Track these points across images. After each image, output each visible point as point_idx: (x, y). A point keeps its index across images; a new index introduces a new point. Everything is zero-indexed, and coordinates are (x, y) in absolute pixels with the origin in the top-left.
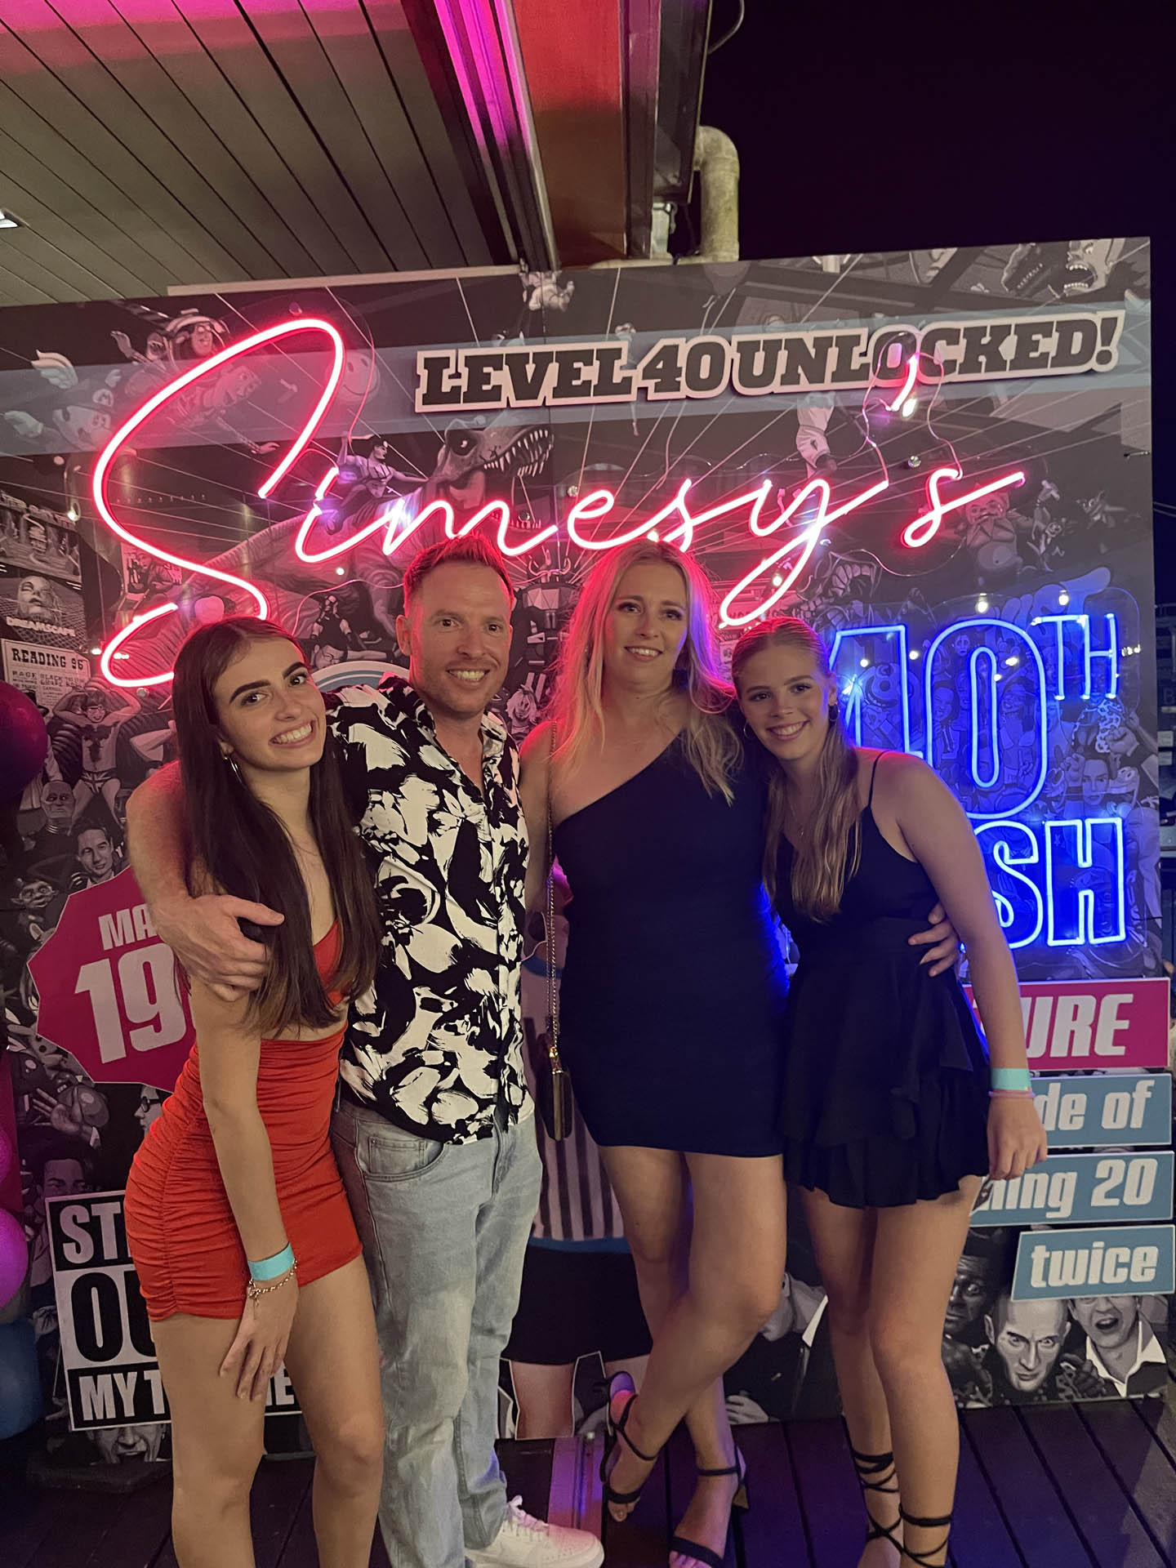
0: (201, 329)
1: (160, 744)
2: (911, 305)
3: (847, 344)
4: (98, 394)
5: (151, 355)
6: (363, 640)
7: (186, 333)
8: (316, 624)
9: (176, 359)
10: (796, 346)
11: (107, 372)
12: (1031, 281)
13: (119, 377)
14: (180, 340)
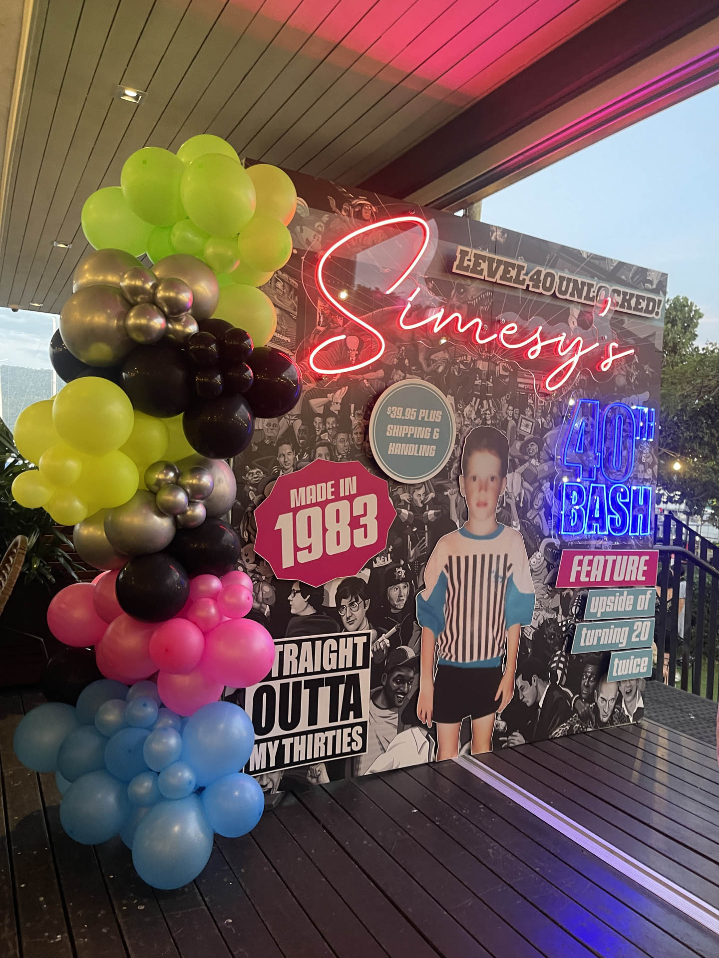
0: (366, 208)
1: (321, 406)
2: (605, 277)
3: (590, 286)
4: (317, 224)
5: (343, 213)
6: (413, 370)
7: (360, 207)
8: (395, 359)
9: (354, 217)
10: (576, 282)
11: (323, 216)
12: (637, 279)
13: (328, 219)
14: (357, 210)
